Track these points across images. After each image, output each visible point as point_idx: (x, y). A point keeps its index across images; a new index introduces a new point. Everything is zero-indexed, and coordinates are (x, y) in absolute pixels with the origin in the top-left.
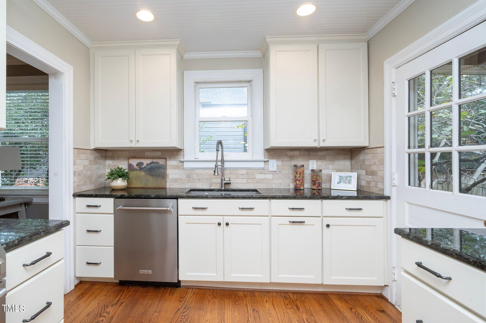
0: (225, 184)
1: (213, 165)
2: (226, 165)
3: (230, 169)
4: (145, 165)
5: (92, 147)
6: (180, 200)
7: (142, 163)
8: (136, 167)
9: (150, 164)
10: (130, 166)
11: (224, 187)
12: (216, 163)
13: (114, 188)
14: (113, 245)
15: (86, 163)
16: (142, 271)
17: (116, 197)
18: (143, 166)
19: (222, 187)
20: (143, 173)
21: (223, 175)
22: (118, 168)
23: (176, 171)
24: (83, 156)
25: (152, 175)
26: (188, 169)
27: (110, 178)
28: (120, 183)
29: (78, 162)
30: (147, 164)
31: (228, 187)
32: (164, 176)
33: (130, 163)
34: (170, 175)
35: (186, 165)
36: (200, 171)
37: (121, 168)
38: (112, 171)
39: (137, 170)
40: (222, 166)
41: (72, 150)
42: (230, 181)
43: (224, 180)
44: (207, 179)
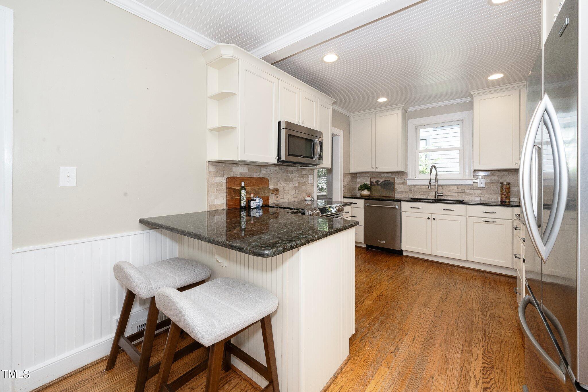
0: (438, 196)
1: (427, 183)
2: (440, 182)
3: (443, 185)
4: (381, 182)
5: (351, 172)
6: (403, 203)
7: (379, 181)
8: (375, 184)
9: (384, 181)
10: (371, 182)
11: (438, 198)
12: (430, 181)
13: (363, 195)
14: (363, 225)
15: (348, 180)
16: (379, 241)
17: (365, 199)
18: (379, 183)
19: (436, 198)
20: (379, 187)
21: (437, 189)
22: (365, 183)
23: (402, 186)
24: (347, 177)
25: (385, 189)
26: (410, 185)
27: (360, 190)
28: (366, 192)
29: (345, 180)
30: (382, 182)
31: (440, 198)
32: (393, 189)
33: (371, 181)
34: (397, 189)
35: (409, 182)
36: (419, 187)
37: (366, 184)
38: (361, 185)
39: (375, 185)
40: (436, 183)
41: (343, 174)
42: (442, 193)
43: (438, 193)
44: (424, 192)
